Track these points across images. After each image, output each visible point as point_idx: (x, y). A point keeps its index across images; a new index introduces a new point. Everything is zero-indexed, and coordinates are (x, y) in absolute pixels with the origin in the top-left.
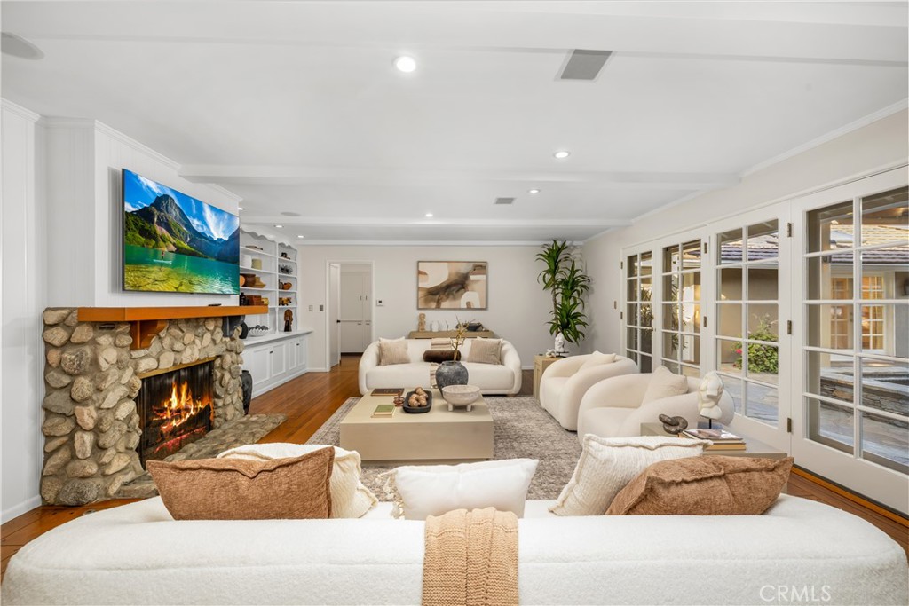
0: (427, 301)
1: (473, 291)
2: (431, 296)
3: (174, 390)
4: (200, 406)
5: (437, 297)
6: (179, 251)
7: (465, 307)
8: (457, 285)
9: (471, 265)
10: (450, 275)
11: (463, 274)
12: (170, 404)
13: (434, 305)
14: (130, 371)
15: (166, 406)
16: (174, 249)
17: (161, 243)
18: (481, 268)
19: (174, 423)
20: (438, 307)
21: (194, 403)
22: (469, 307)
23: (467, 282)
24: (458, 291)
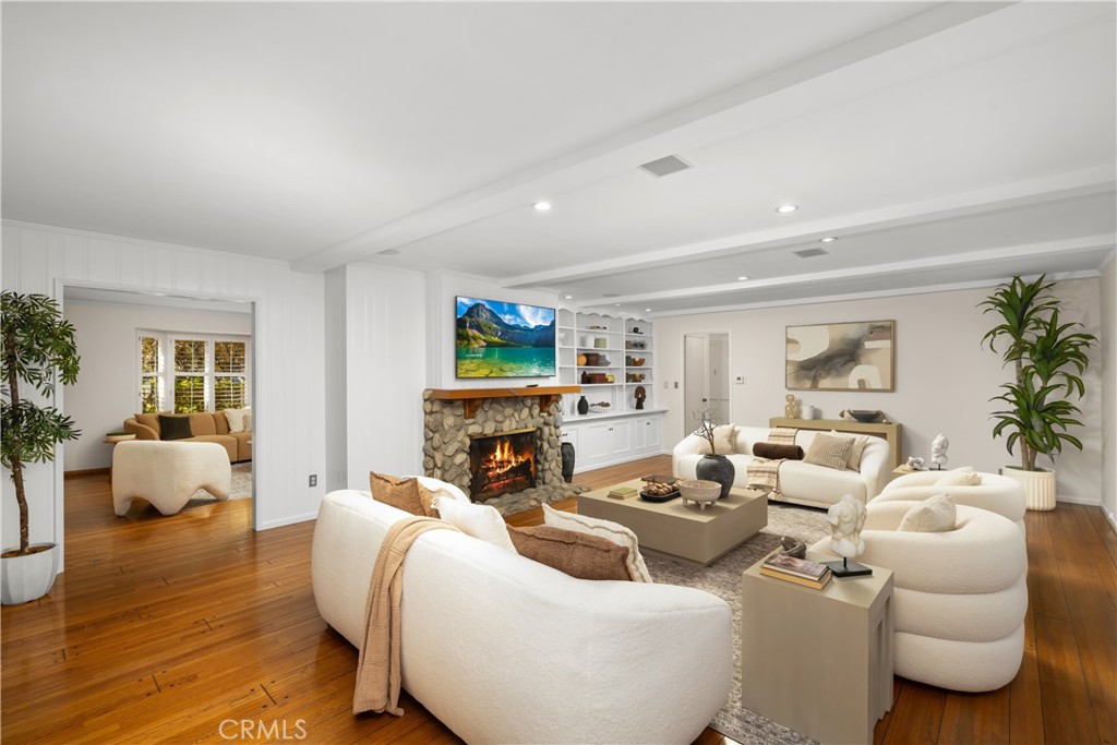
0: (798, 378)
1: (869, 363)
2: (803, 372)
3: (499, 447)
4: (520, 459)
5: (813, 373)
6: (490, 345)
7: (857, 387)
8: (845, 356)
9: (866, 327)
10: (831, 342)
11: (852, 340)
12: (495, 457)
13: (808, 384)
14: (462, 433)
15: (492, 458)
16: (485, 344)
17: (473, 341)
18: (885, 330)
19: (498, 471)
20: (814, 387)
21: (516, 457)
22: (862, 387)
23: (859, 352)
24: (844, 364)
